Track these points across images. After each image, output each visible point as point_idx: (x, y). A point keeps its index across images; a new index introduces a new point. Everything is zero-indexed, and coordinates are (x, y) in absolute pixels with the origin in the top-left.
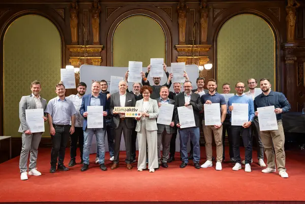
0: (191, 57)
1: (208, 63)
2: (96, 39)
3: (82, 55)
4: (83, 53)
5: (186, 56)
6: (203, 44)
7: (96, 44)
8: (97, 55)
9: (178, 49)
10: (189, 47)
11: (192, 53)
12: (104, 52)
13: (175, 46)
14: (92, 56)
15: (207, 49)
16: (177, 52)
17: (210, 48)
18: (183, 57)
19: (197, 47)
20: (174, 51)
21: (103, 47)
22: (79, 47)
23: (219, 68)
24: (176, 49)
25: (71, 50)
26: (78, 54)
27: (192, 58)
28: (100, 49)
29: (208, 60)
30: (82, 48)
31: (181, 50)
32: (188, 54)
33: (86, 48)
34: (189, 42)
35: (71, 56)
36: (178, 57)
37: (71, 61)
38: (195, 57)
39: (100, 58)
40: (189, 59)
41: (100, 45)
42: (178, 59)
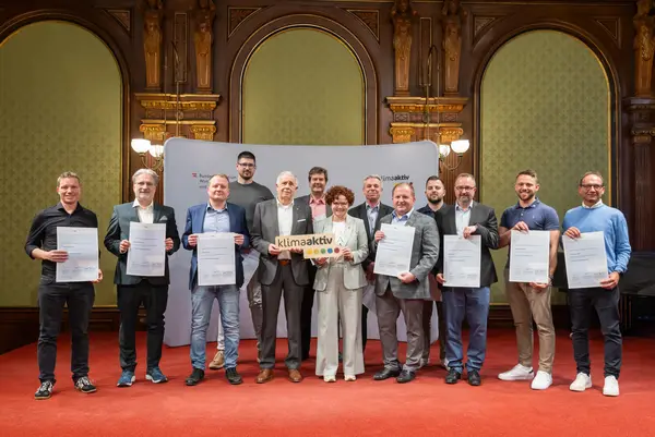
0: (422, 125)
1: (461, 138)
2: (204, 79)
3: (170, 115)
4: (174, 111)
5: (411, 122)
6: (449, 96)
7: (204, 90)
8: (205, 115)
9: (393, 106)
10: (416, 102)
11: (425, 116)
13: (386, 100)
14: (194, 119)
15: (459, 108)
16: (390, 113)
17: (464, 106)
18: (404, 124)
19: (435, 103)
20: (384, 111)
21: (220, 98)
22: (164, 98)
23: (485, 152)
24: (388, 106)
25: (144, 104)
26: (161, 114)
27: (424, 128)
28: (213, 104)
29: (461, 131)
30: (171, 99)
31: (399, 109)
32: (414, 118)
33: (180, 99)
34: (417, 90)
35: (144, 118)
36: (393, 124)
37: (143, 129)
38: (431, 125)
39: (213, 122)
40: (417, 128)
41: (213, 93)
42: (393, 131)
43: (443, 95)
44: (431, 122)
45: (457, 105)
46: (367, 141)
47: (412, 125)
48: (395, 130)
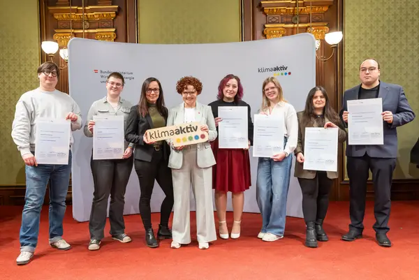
0: (292, 26)
3: (78, 25)
4: (81, 22)
5: (282, 23)
8: (106, 24)
9: (267, 9)
10: (289, 5)
11: (294, 17)
12: (121, 18)
13: (260, 4)
14: (99, 28)
15: (325, 9)
16: (264, 16)
17: (330, 6)
18: (277, 25)
21: (119, 9)
22: (73, 11)
24: (262, 10)
25: (57, 17)
27: (293, 28)
28: (113, 14)
30: (77, 11)
31: (272, 12)
32: (285, 20)
33: (85, 11)
35: (57, 28)
36: (266, 26)
37: (56, 37)
38: (300, 25)
39: (114, 30)
40: (288, 28)
41: (113, 4)
42: (267, 31)
44: (300, 23)
45: (323, 6)
46: (243, 38)
47: (284, 25)
48: (268, 31)
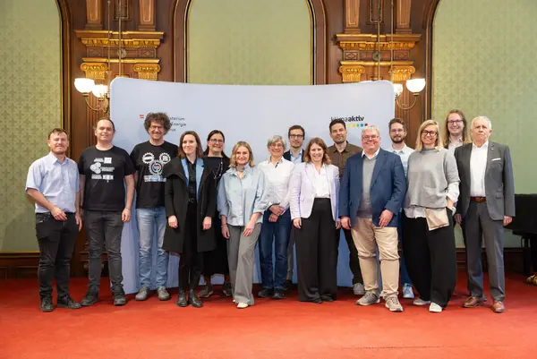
0: (372, 63)
1: (412, 76)
2: (147, 16)
3: (112, 54)
4: (116, 49)
5: (361, 60)
6: (400, 32)
7: (147, 28)
8: (148, 54)
9: (343, 44)
10: (369, 39)
11: (370, 54)
12: (166, 46)
13: (336, 37)
14: (138, 57)
15: (411, 45)
16: (339, 50)
17: (416, 43)
18: (354, 63)
19: (386, 40)
20: (334, 50)
21: (164, 36)
22: (105, 36)
23: (436, 91)
24: (338, 43)
25: (85, 42)
26: (103, 52)
27: (374, 66)
28: (157, 42)
29: (412, 69)
30: (112, 36)
31: (349, 47)
32: (364, 56)
33: (122, 36)
34: (367, 27)
35: (86, 57)
36: (343, 63)
37: (84, 67)
38: (382, 64)
39: (157, 61)
40: (368, 66)
41: (157, 30)
42: (343, 69)
43: (394, 33)
44: (382, 60)
45: (410, 42)
46: (315, 81)
47: (362, 63)
48: (345, 68)
